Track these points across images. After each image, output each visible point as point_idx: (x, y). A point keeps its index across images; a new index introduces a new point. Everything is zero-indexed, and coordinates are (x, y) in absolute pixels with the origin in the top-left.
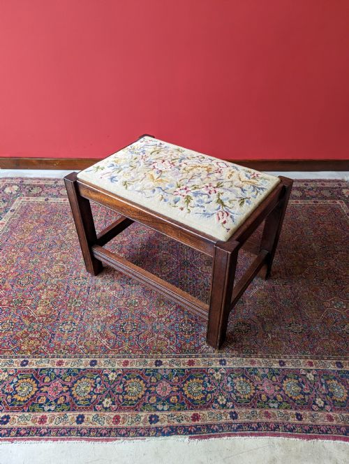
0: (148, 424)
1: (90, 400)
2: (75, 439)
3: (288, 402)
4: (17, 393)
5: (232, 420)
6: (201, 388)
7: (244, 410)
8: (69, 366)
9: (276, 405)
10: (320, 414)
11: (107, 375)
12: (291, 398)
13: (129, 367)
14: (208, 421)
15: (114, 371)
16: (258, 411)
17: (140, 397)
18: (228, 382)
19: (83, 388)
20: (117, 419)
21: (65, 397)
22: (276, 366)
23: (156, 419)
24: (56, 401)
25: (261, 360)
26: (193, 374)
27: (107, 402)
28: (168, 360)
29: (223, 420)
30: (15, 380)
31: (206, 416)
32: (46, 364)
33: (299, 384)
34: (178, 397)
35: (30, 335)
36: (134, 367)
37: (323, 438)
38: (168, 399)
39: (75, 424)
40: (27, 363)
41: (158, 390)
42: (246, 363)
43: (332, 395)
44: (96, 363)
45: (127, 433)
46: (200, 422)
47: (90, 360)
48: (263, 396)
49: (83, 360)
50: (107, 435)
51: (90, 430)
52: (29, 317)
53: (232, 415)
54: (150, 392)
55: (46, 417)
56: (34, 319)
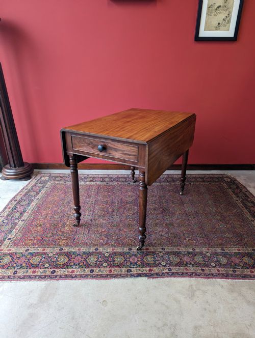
0: (126, 273)
1: (96, 264)
2: (90, 279)
3: (198, 265)
4: (58, 261)
5: (169, 271)
6: (153, 259)
7: (175, 268)
8: (84, 251)
9: (191, 266)
10: (213, 269)
11: (104, 254)
12: (199, 263)
13: (115, 251)
14: (157, 272)
15: (107, 252)
16: (182, 268)
17: (122, 262)
18: (166, 257)
19: (92, 259)
20: (110, 271)
21: (83, 263)
22: (191, 250)
23: (131, 271)
24: (79, 264)
25: (183, 248)
26: (148, 254)
27: (105, 265)
28: (135, 248)
29: (165, 271)
30: (57, 256)
31: (155, 270)
32: (72, 250)
33: (203, 257)
34: (141, 263)
36: (118, 251)
38: (136, 263)
39: (89, 273)
40: (62, 249)
41: (131, 260)
42: (175, 249)
43: (219, 262)
44: (98, 249)
45: (116, 276)
46: (153, 272)
47: (94, 249)
48: (184, 262)
49: (91, 249)
50: (106, 277)
51: (97, 275)
52: (61, 231)
53: (169, 269)
54: (127, 261)
55: (74, 271)
56: (64, 232)
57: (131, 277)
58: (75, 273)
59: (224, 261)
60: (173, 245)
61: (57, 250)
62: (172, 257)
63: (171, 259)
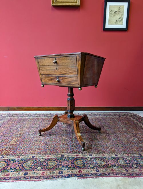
0: (58, 174)
1: (31, 168)
2: (23, 181)
5: (97, 172)
6: (82, 163)
7: (102, 169)
8: (22, 158)
9: (116, 167)
10: (136, 169)
11: (39, 160)
12: (122, 165)
13: (49, 157)
14: (86, 172)
15: (43, 159)
16: (108, 169)
17: (54, 166)
18: (94, 161)
19: (28, 164)
20: (43, 173)
21: (20, 167)
23: (62, 173)
24: (15, 169)
25: (107, 154)
26: (78, 159)
27: (39, 168)
28: (67, 155)
29: (93, 172)
31: (85, 171)
32: (12, 157)
33: (124, 161)
34: (72, 166)
35: (6, 150)
36: (52, 157)
37: (139, 177)
38: (67, 166)
39: (24, 176)
40: (3, 157)
41: (63, 164)
42: (101, 155)
44: (35, 157)
45: (48, 178)
46: (82, 173)
47: (32, 156)
48: (110, 165)
49: (29, 156)
50: (38, 178)
51: (31, 177)
52: (6, 145)
53: (96, 171)
54: (59, 164)
55: (9, 174)
56: (9, 145)
57: (62, 178)
58: (10, 176)
60: (98, 152)
62: (98, 161)
63: (98, 162)
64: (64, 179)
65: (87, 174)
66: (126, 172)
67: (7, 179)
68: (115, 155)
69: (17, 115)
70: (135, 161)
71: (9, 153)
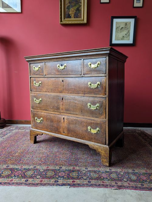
0: (54, 183)
1: (31, 176)
2: (23, 186)
3: (113, 180)
4: (3, 173)
6: (77, 174)
7: (94, 181)
8: (25, 168)
9: (107, 180)
10: (125, 183)
11: (40, 170)
13: (48, 168)
14: (79, 183)
15: (42, 169)
16: (99, 181)
17: (52, 176)
18: (88, 174)
19: (29, 173)
20: (42, 181)
21: (22, 175)
22: (108, 170)
23: (58, 181)
24: (18, 176)
25: (102, 168)
26: (74, 171)
27: (38, 177)
28: (64, 167)
29: (85, 183)
30: (3, 170)
31: (78, 181)
32: (16, 167)
33: (117, 175)
34: (67, 176)
35: (12, 160)
36: (51, 168)
38: (63, 177)
39: (25, 182)
40: (9, 166)
41: (59, 174)
42: (96, 169)
43: (130, 178)
44: (36, 167)
45: (45, 185)
46: (75, 183)
47: (33, 166)
48: (102, 178)
49: (31, 166)
50: (36, 185)
51: (30, 183)
52: (12, 156)
53: (88, 182)
54: (56, 175)
55: (13, 180)
56: (14, 156)
57: (56, 186)
58: (13, 181)
59: (134, 178)
60: (94, 166)
61: (5, 166)
63: (92, 175)
64: (58, 186)
65: (80, 184)
66: (115, 184)
67: (11, 183)
68: (110, 170)
69: (24, 128)
70: (127, 176)
71: (14, 163)
